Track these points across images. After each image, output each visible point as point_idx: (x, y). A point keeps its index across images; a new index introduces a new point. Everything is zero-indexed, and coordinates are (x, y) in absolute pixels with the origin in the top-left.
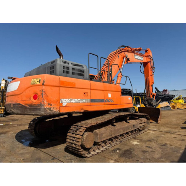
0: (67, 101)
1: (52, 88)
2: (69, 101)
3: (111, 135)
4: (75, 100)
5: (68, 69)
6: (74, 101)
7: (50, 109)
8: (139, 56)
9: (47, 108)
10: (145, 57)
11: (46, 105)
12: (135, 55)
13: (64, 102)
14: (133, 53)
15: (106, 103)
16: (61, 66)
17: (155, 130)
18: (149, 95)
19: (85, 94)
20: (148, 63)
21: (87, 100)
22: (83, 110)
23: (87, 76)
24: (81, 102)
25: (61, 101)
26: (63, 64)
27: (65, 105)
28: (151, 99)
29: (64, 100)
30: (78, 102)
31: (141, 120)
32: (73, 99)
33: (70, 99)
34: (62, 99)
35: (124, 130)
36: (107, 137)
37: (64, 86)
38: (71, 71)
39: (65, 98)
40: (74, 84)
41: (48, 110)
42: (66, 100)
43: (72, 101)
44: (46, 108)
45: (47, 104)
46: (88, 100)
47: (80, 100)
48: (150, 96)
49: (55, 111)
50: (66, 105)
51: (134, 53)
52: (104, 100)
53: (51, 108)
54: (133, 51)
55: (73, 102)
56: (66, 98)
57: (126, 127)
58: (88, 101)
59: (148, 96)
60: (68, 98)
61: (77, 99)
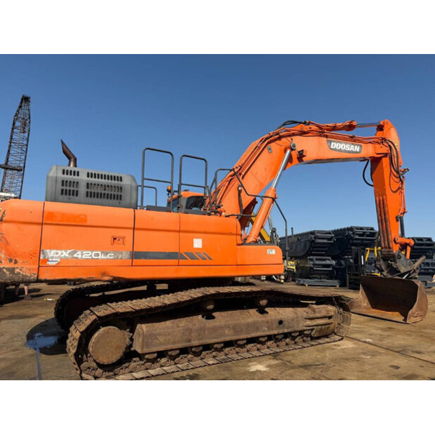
0: (63, 256)
1: (22, 226)
2: (67, 255)
3: (190, 341)
4: (84, 252)
5: (75, 186)
6: (82, 255)
7: (12, 270)
8: (346, 144)
9: (6, 269)
10: (370, 144)
11: (3, 261)
12: (331, 142)
13: (52, 258)
14: (320, 136)
15: (182, 262)
16: (56, 181)
17: (368, 340)
18: (389, 244)
19: (115, 239)
20: (381, 158)
21: (122, 253)
22: (108, 276)
23: (131, 199)
24: (101, 257)
25: (43, 253)
26: (63, 176)
27: (54, 263)
28: (393, 256)
29: (53, 252)
30: (92, 258)
31: (314, 311)
32: (80, 249)
33: (69, 251)
34: (48, 251)
35: (236, 332)
36: (174, 343)
37: (54, 223)
38: (82, 190)
39: (57, 249)
40: (83, 217)
41: (8, 273)
42: (60, 252)
43: (75, 256)
44: (4, 268)
45: (6, 260)
46: (124, 253)
47: (100, 253)
48: (389, 248)
49: (27, 276)
50: (58, 264)
51: (327, 136)
52: (177, 253)
53: (14, 269)
54: (322, 132)
55: (80, 256)
56: (60, 249)
57: (248, 325)
58: (125, 255)
59: (386, 248)
60: (66, 249)
61: (92, 250)
